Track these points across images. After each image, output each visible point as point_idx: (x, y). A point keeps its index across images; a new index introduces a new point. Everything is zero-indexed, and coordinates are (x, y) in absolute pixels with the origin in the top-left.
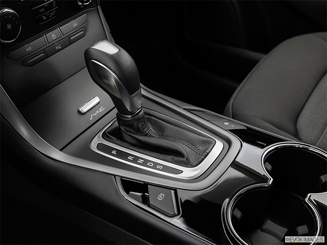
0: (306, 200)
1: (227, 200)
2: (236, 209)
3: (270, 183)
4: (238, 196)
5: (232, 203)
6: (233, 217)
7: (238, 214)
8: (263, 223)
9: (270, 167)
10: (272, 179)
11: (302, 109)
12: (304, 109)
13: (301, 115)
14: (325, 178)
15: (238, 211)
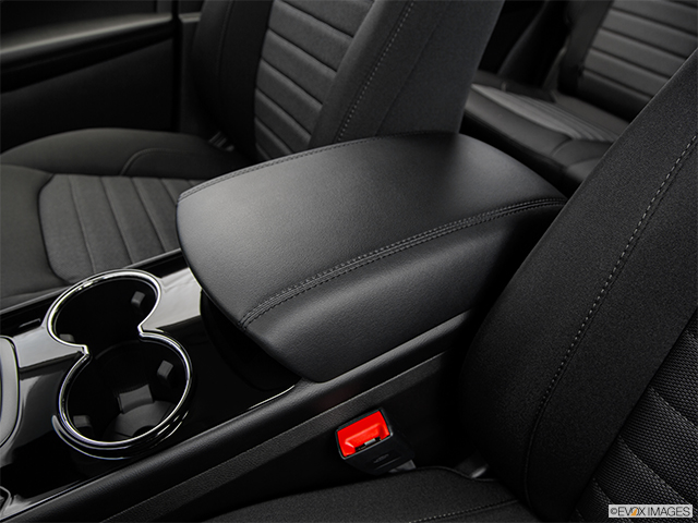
0: (142, 334)
1: (54, 417)
2: (75, 418)
3: (87, 352)
5: (63, 415)
6: (80, 430)
7: (83, 420)
8: (116, 404)
10: (85, 347)
11: (46, 252)
12: (49, 250)
13: (51, 260)
14: (137, 299)
15: (80, 417)
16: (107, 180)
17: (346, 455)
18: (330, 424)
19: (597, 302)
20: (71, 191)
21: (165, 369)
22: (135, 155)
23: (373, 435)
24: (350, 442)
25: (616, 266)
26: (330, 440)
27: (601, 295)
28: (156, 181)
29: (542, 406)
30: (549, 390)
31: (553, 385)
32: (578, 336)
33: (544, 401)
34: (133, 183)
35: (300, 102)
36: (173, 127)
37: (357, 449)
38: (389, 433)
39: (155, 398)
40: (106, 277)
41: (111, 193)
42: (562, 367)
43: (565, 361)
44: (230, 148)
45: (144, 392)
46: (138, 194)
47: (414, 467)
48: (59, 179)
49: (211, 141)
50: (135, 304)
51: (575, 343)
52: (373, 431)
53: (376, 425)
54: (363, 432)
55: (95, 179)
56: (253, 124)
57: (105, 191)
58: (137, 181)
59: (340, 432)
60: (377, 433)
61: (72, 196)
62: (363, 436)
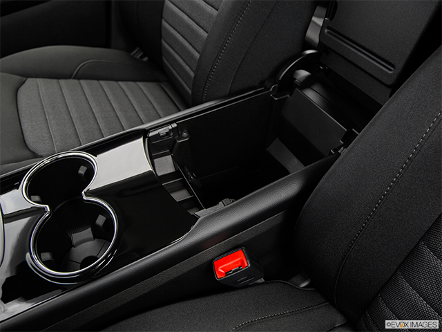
0: (85, 198)
1: (28, 254)
2: (42, 254)
3: (49, 210)
4: (34, 247)
5: (35, 257)
6: (46, 263)
7: (47, 256)
8: (70, 240)
9: (37, 198)
10: (47, 206)
11: (22, 134)
13: (26, 139)
14: (82, 170)
15: (45, 254)
16: (62, 82)
17: (219, 277)
18: (209, 257)
19: (390, 187)
20: (38, 90)
21: (101, 220)
22: (81, 65)
23: (237, 265)
24: (222, 269)
25: (406, 164)
26: (209, 268)
27: (393, 182)
28: (96, 82)
29: (348, 250)
30: (354, 241)
31: (357, 237)
32: (376, 208)
33: (350, 247)
34: (80, 84)
35: (192, 31)
36: (107, 45)
37: (226, 274)
38: (247, 264)
39: (95, 237)
40: (60, 156)
41: (65, 91)
42: (363, 227)
43: (366, 223)
44: (146, 59)
45: (88, 233)
46: (84, 92)
47: (263, 281)
48: (30, 81)
49: (132, 54)
50: (81, 174)
51: (374, 212)
52: (237, 262)
53: (239, 259)
54: (230, 263)
55: (55, 81)
56: (161, 42)
57: (62, 90)
58: (83, 82)
59: (215, 263)
60: (240, 264)
61: (39, 93)
62: (230, 265)
